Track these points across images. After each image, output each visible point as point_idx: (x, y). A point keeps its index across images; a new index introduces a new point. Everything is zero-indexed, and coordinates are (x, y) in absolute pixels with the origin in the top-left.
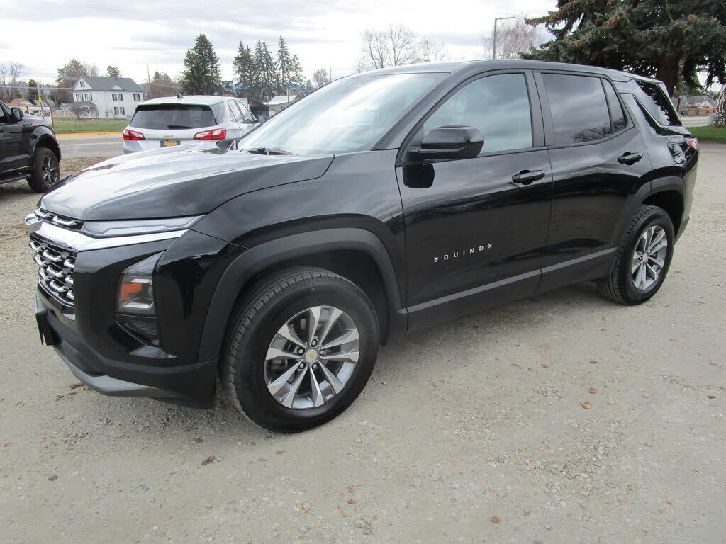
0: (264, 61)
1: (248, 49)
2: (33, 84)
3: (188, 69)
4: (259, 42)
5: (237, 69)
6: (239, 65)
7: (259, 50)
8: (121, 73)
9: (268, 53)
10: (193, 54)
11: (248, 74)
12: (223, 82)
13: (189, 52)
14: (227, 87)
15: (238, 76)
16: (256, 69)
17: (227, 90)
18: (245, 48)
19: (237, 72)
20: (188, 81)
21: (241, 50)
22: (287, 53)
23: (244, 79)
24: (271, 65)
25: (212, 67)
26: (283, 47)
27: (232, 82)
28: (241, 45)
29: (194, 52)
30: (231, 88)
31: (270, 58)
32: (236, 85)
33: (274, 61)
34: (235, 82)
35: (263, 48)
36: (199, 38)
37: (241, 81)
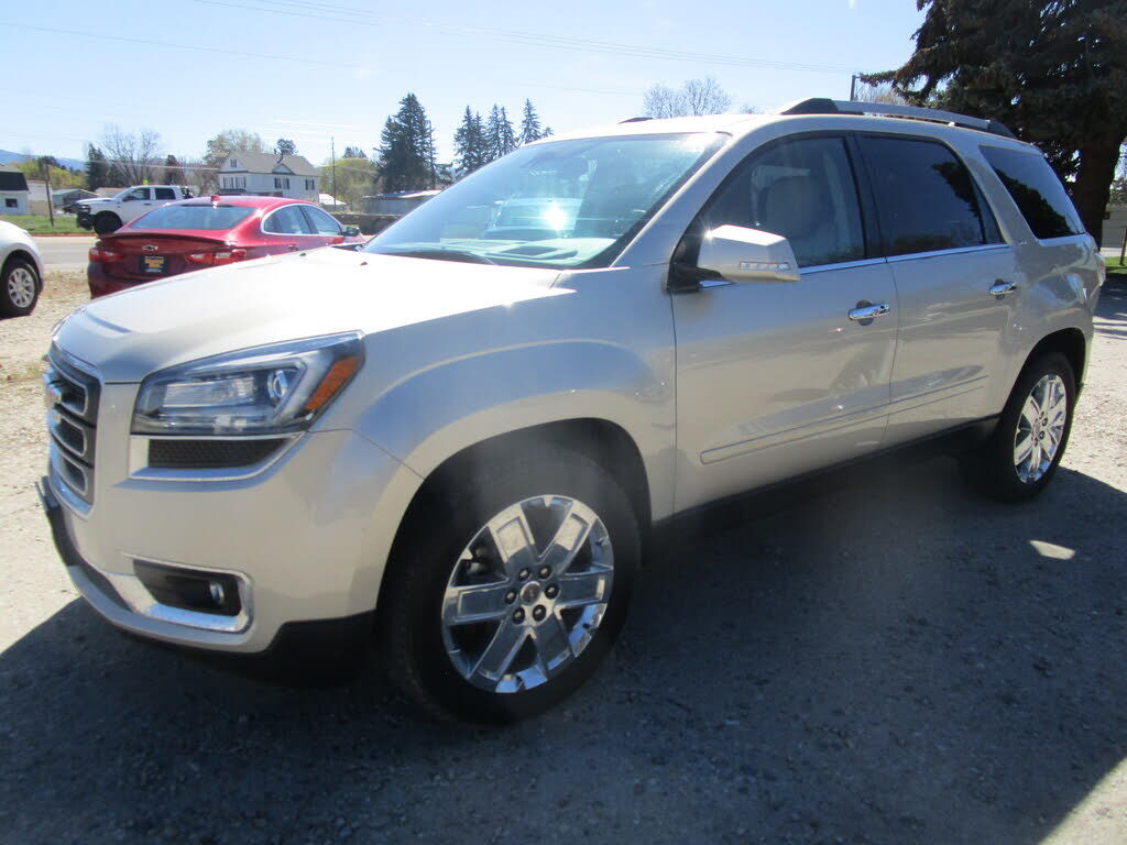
0: (500, 135)
1: (478, 118)
2: (171, 161)
3: (387, 145)
4: (496, 108)
5: (460, 147)
6: (464, 140)
7: (494, 119)
8: (297, 149)
9: (507, 125)
10: (396, 123)
11: (475, 155)
12: (437, 166)
13: (390, 120)
14: (442, 173)
15: (461, 157)
16: (486, 147)
17: (442, 177)
18: (474, 116)
19: (460, 151)
20: (385, 162)
21: (468, 118)
22: (535, 125)
23: (470, 163)
24: (512, 142)
25: (423, 143)
26: (530, 116)
27: (451, 165)
28: (468, 112)
29: (397, 120)
30: (449, 174)
31: (510, 132)
32: (457, 170)
33: (515, 136)
34: (456, 166)
35: (500, 116)
36: (407, 100)
37: (465, 165)
